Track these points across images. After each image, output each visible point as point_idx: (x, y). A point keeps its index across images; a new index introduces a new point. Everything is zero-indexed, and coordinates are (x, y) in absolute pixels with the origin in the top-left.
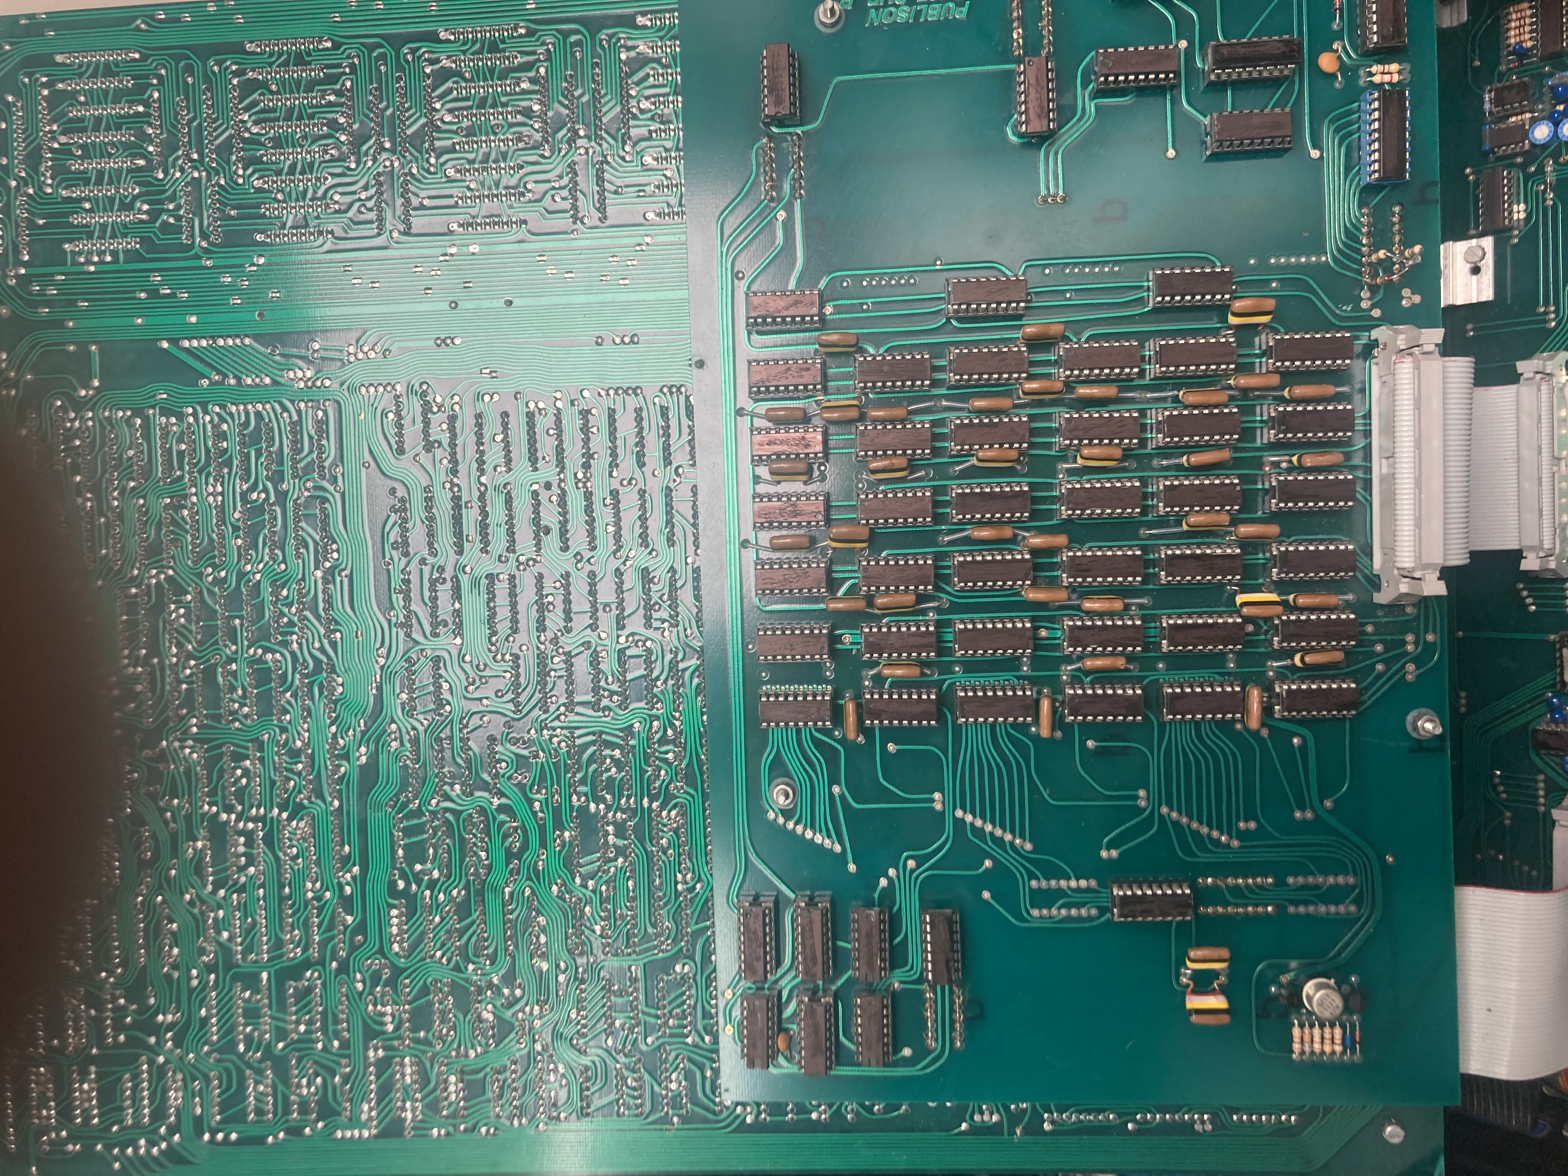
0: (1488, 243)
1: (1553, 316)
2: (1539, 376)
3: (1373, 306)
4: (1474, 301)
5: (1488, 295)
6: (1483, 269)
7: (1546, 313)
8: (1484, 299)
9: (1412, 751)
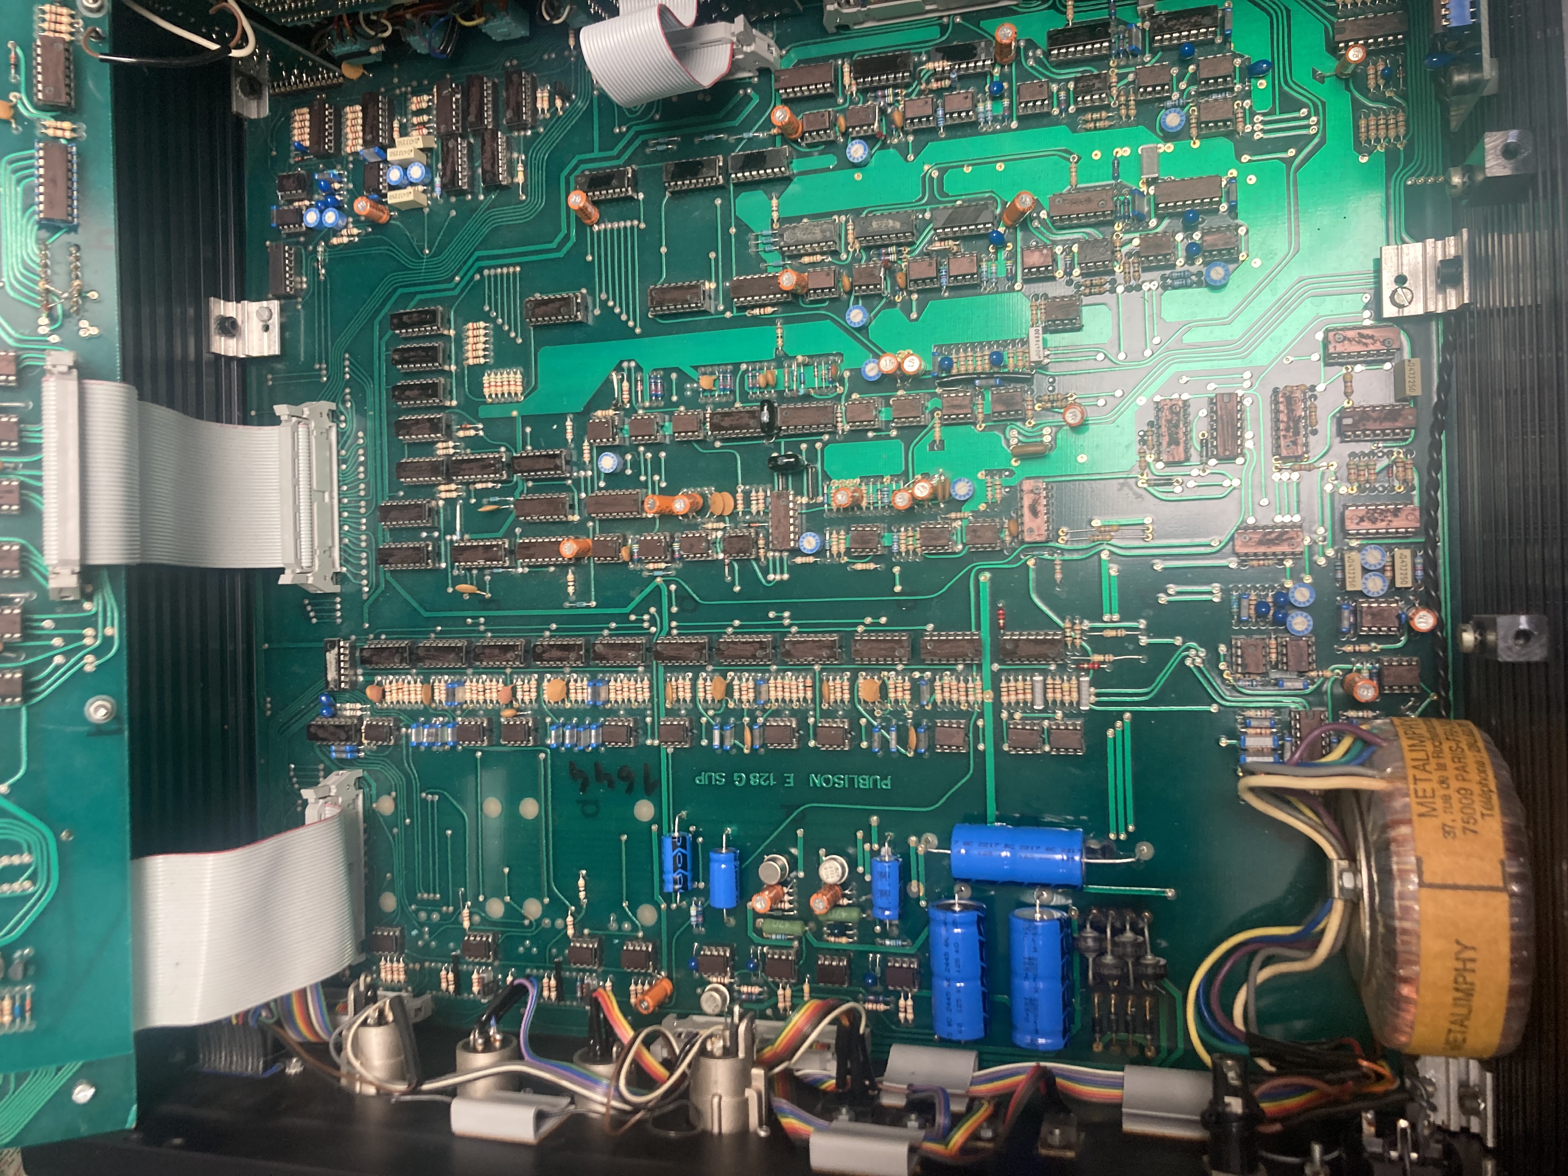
0: (275, 305)
1: (324, 372)
2: (294, 419)
3: (52, 332)
4: (266, 354)
5: (276, 350)
6: (271, 327)
7: (320, 369)
8: (272, 353)
9: (90, 734)
